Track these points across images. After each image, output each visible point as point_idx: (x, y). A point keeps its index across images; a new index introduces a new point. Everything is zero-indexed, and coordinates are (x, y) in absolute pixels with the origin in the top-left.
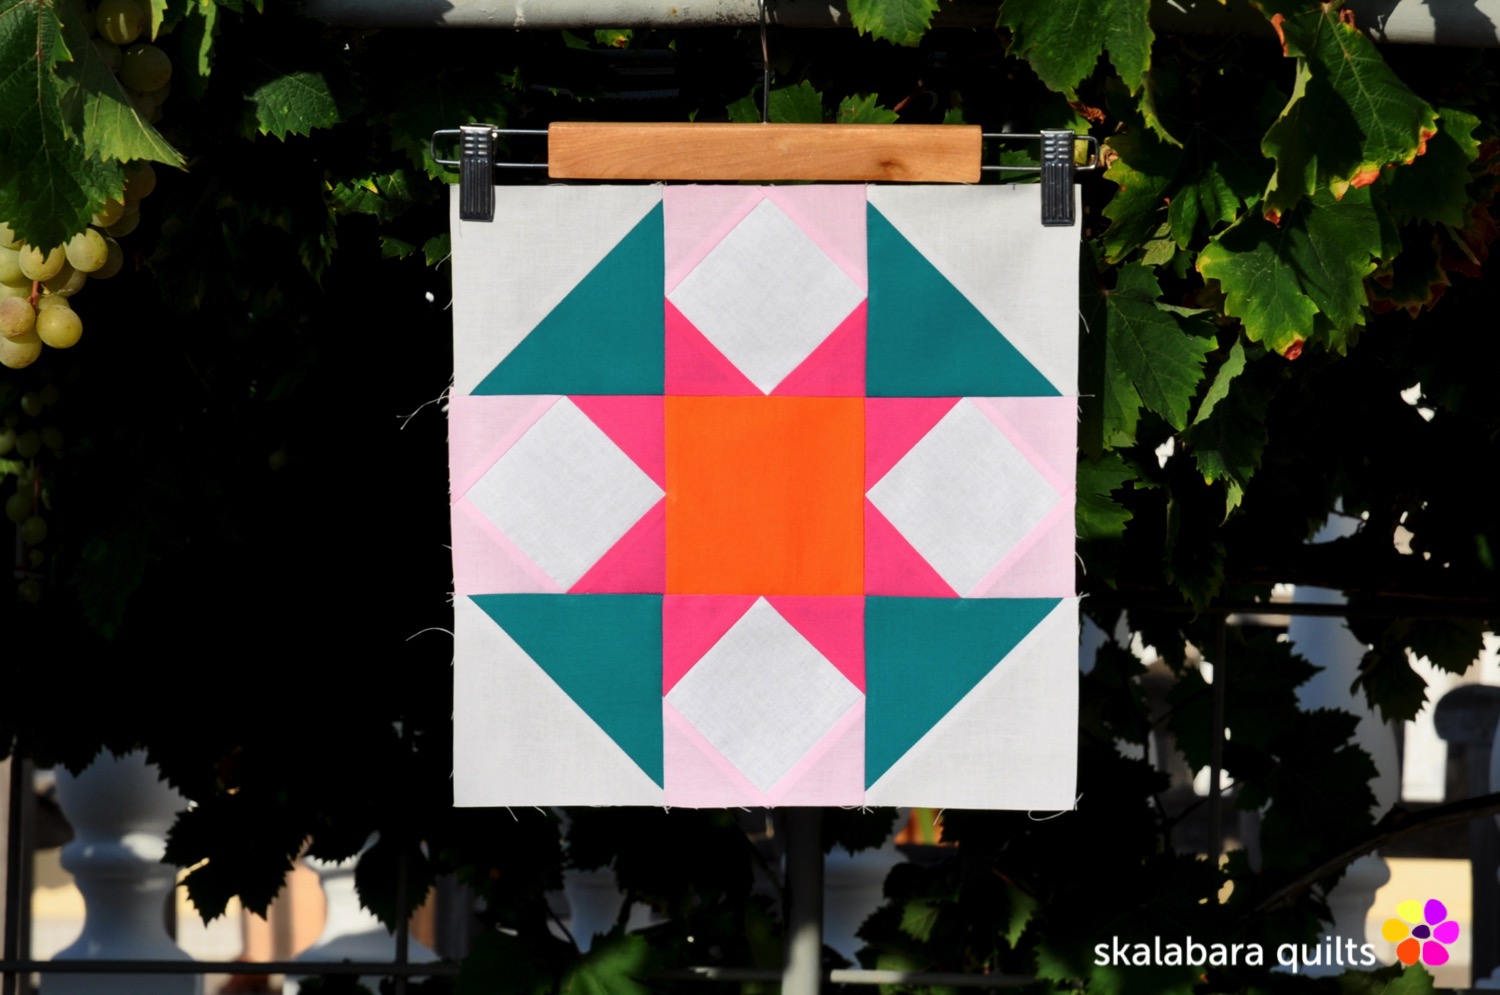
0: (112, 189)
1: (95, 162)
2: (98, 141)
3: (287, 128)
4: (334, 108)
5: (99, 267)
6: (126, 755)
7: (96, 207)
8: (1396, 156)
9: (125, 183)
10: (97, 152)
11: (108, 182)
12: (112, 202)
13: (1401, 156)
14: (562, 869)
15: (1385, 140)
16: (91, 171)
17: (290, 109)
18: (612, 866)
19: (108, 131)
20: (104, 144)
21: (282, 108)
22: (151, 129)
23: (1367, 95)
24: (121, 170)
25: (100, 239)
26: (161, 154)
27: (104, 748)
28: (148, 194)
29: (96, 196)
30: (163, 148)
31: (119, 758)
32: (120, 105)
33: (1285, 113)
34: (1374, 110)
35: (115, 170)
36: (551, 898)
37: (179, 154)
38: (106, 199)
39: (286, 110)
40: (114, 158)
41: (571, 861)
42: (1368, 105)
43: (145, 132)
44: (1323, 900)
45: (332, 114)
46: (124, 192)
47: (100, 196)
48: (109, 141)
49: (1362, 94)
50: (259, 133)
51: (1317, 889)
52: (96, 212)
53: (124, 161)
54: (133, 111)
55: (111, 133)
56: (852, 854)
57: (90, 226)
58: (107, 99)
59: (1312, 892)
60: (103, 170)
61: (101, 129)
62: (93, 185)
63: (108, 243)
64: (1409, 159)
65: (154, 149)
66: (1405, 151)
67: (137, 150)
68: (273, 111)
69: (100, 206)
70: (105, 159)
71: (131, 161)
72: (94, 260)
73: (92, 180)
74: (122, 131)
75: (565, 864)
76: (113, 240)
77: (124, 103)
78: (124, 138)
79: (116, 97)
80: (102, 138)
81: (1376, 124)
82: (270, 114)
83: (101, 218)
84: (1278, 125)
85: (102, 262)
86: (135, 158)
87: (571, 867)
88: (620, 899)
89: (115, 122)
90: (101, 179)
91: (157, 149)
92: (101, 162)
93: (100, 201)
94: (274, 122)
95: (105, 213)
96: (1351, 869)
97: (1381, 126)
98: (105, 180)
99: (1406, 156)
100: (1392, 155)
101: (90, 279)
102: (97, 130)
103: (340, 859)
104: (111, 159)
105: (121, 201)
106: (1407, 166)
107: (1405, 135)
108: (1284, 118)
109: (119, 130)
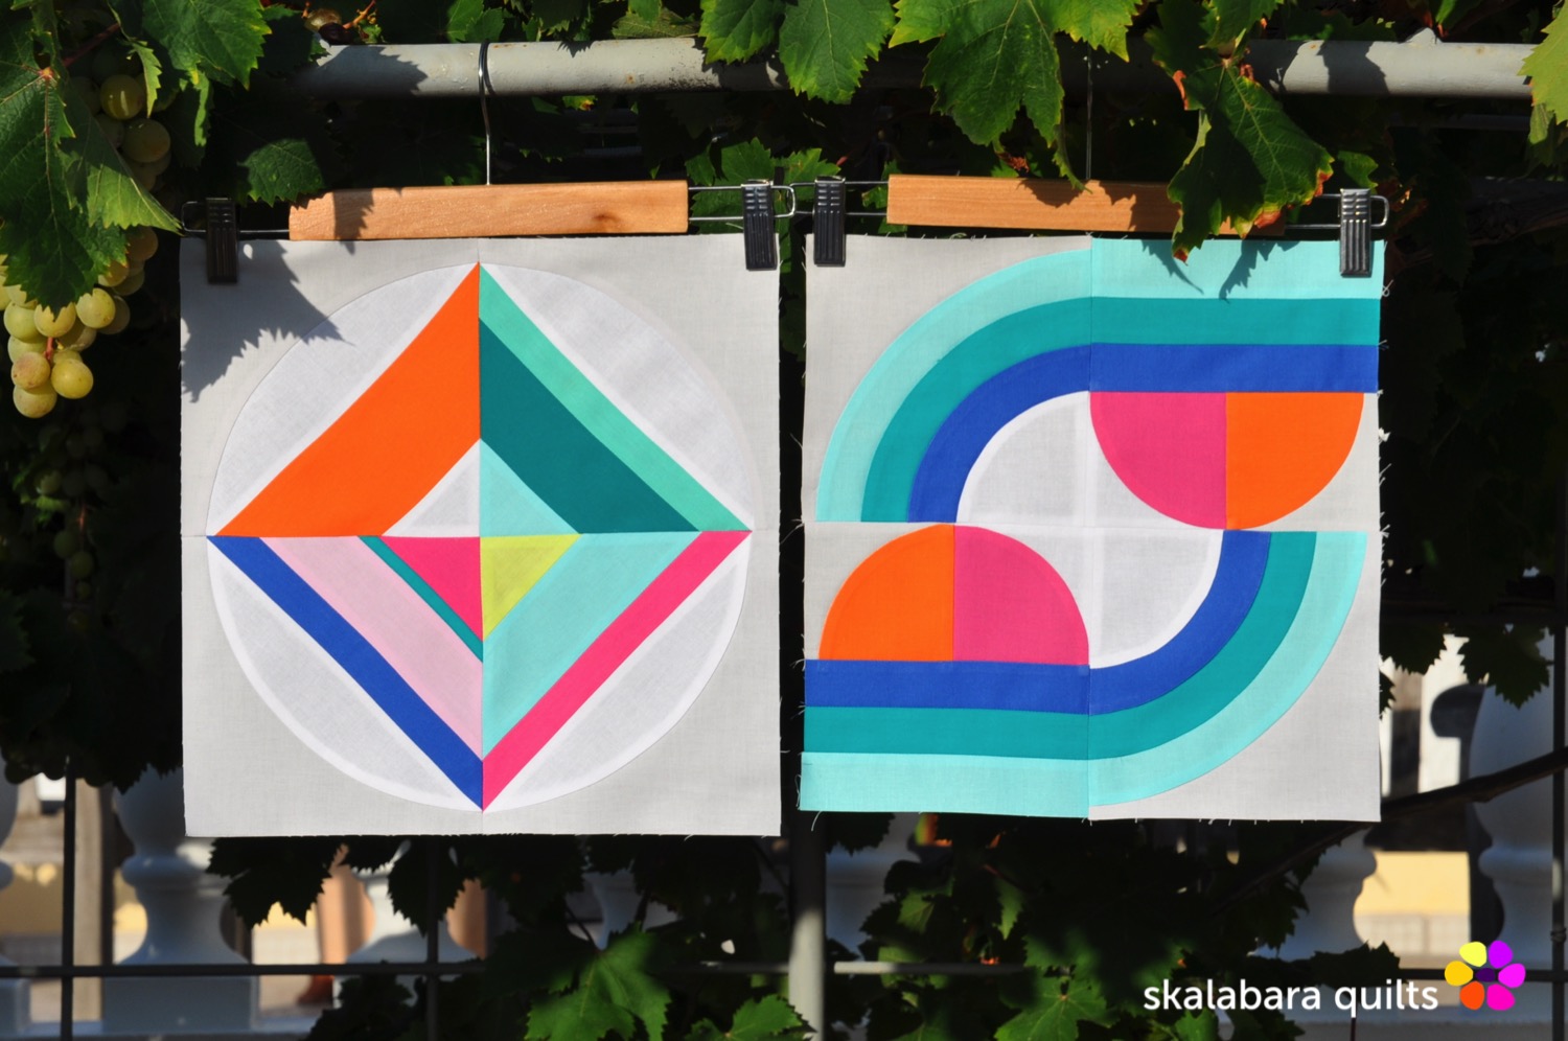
0: (115, 253)
1: (99, 229)
2: (100, 210)
3: (276, 194)
4: (320, 175)
5: (107, 323)
6: (170, 772)
7: (101, 269)
8: (1296, 196)
9: (126, 246)
10: (100, 219)
11: (111, 247)
12: (115, 264)
13: (1300, 197)
14: (583, 872)
15: (1284, 183)
16: (96, 236)
17: (278, 177)
18: (630, 869)
19: (111, 198)
20: (105, 212)
21: (271, 176)
22: (149, 197)
23: (1266, 142)
24: (123, 235)
25: (108, 298)
26: (158, 220)
27: (149, 766)
28: (151, 256)
29: (101, 259)
30: (160, 214)
31: (164, 776)
32: (120, 176)
33: (1187, 161)
34: (1273, 156)
35: (118, 235)
36: (571, 900)
37: (175, 219)
38: (113, 263)
39: (274, 177)
40: (116, 224)
41: (590, 865)
42: (1268, 152)
43: (144, 200)
44: (1297, 889)
45: (317, 180)
46: (127, 255)
47: (105, 258)
48: (111, 209)
49: (1262, 142)
50: (250, 198)
51: (1290, 875)
52: (101, 273)
53: (125, 227)
54: (132, 180)
55: (113, 201)
56: (851, 853)
57: (97, 286)
58: (109, 170)
59: (1287, 880)
60: (107, 235)
61: (104, 198)
62: (98, 249)
63: (116, 302)
64: (1308, 200)
65: (151, 215)
66: (1304, 192)
67: (136, 217)
68: (263, 179)
69: (105, 268)
70: (107, 225)
71: (131, 227)
72: (103, 317)
73: (97, 245)
74: (122, 199)
75: (585, 868)
76: (120, 298)
77: (124, 173)
78: (124, 204)
79: (117, 168)
80: (104, 207)
81: (1276, 168)
82: (260, 181)
83: (108, 279)
84: (1182, 172)
85: (110, 319)
86: (135, 224)
87: (591, 870)
88: (638, 899)
89: (116, 192)
90: (105, 244)
91: (155, 215)
92: (104, 229)
93: (105, 263)
94: (264, 188)
95: (110, 274)
96: (1323, 859)
97: (1281, 170)
98: (109, 244)
99: (1305, 197)
100: (1291, 196)
101: (101, 336)
102: (100, 199)
103: (375, 867)
104: (113, 224)
105: (124, 263)
106: (1305, 206)
107: (1303, 178)
108: (1187, 166)
109: (119, 199)
